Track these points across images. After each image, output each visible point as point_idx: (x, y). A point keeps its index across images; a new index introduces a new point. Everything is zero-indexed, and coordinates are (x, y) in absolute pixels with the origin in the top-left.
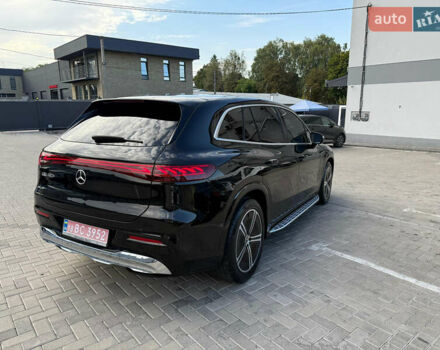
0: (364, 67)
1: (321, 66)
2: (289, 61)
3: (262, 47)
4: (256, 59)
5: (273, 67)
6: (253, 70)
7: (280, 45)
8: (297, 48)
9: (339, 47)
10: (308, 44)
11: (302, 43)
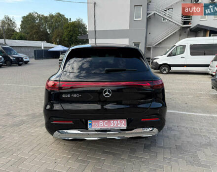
0: (95, 31)
1: (60, 28)
2: (42, 24)
3: (25, 16)
4: (22, 22)
5: (33, 27)
6: (22, 28)
7: (36, 15)
8: (46, 18)
9: (68, 20)
10: (52, 16)
11: (48, 15)
